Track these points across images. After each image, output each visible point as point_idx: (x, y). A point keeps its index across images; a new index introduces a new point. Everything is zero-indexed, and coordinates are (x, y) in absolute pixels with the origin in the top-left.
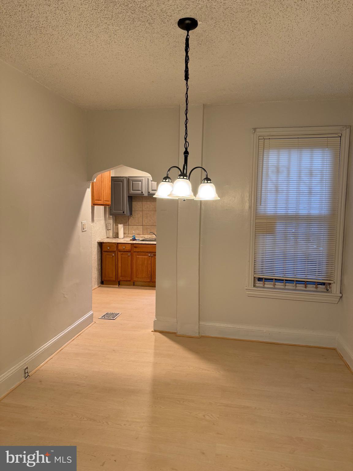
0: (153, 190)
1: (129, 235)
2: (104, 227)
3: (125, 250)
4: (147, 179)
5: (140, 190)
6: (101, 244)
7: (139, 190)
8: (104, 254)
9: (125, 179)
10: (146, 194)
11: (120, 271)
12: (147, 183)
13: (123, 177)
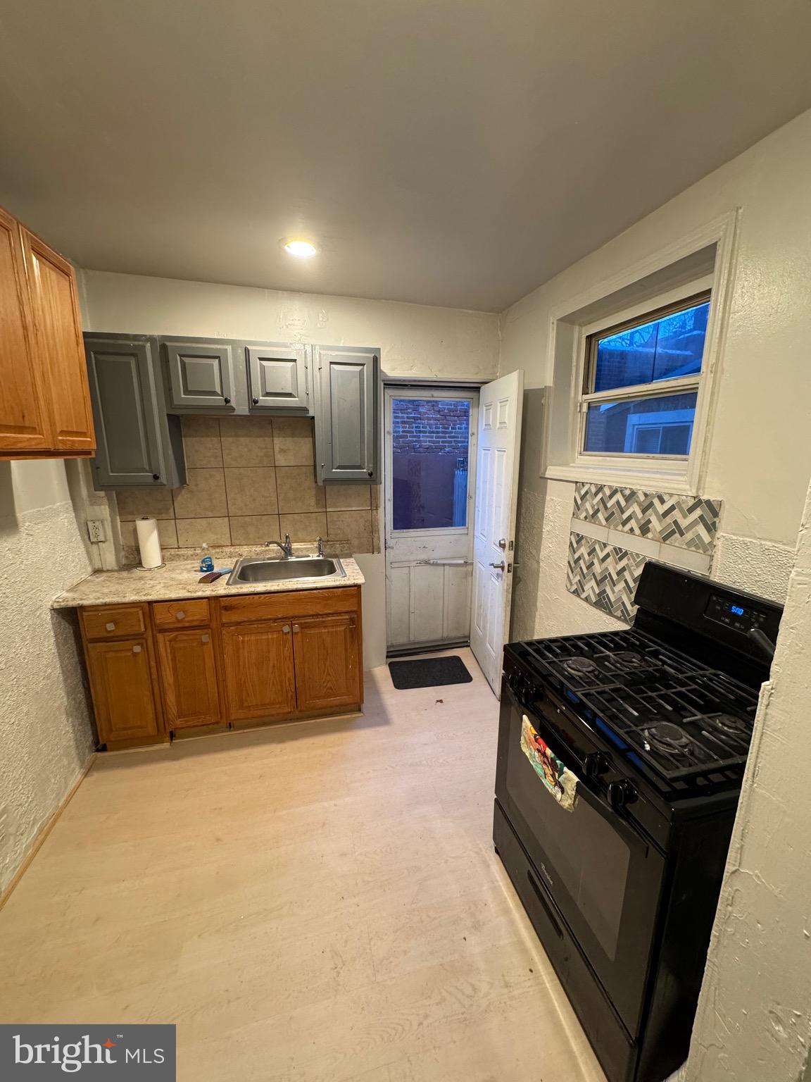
0: (268, 394)
1: (182, 552)
2: (77, 536)
3: (187, 624)
4: (241, 352)
5: (220, 393)
6: (70, 616)
7: (214, 393)
8: (93, 651)
9: (148, 345)
10: (242, 408)
11: (171, 698)
12: (242, 367)
13: (136, 338)
